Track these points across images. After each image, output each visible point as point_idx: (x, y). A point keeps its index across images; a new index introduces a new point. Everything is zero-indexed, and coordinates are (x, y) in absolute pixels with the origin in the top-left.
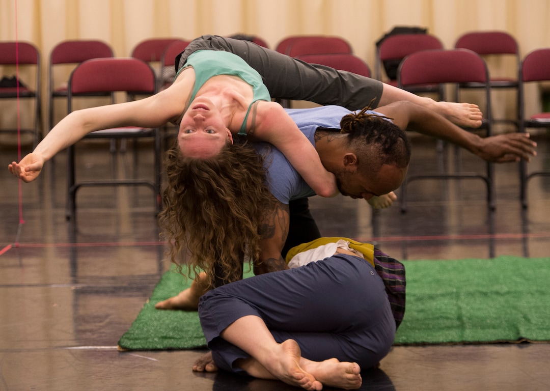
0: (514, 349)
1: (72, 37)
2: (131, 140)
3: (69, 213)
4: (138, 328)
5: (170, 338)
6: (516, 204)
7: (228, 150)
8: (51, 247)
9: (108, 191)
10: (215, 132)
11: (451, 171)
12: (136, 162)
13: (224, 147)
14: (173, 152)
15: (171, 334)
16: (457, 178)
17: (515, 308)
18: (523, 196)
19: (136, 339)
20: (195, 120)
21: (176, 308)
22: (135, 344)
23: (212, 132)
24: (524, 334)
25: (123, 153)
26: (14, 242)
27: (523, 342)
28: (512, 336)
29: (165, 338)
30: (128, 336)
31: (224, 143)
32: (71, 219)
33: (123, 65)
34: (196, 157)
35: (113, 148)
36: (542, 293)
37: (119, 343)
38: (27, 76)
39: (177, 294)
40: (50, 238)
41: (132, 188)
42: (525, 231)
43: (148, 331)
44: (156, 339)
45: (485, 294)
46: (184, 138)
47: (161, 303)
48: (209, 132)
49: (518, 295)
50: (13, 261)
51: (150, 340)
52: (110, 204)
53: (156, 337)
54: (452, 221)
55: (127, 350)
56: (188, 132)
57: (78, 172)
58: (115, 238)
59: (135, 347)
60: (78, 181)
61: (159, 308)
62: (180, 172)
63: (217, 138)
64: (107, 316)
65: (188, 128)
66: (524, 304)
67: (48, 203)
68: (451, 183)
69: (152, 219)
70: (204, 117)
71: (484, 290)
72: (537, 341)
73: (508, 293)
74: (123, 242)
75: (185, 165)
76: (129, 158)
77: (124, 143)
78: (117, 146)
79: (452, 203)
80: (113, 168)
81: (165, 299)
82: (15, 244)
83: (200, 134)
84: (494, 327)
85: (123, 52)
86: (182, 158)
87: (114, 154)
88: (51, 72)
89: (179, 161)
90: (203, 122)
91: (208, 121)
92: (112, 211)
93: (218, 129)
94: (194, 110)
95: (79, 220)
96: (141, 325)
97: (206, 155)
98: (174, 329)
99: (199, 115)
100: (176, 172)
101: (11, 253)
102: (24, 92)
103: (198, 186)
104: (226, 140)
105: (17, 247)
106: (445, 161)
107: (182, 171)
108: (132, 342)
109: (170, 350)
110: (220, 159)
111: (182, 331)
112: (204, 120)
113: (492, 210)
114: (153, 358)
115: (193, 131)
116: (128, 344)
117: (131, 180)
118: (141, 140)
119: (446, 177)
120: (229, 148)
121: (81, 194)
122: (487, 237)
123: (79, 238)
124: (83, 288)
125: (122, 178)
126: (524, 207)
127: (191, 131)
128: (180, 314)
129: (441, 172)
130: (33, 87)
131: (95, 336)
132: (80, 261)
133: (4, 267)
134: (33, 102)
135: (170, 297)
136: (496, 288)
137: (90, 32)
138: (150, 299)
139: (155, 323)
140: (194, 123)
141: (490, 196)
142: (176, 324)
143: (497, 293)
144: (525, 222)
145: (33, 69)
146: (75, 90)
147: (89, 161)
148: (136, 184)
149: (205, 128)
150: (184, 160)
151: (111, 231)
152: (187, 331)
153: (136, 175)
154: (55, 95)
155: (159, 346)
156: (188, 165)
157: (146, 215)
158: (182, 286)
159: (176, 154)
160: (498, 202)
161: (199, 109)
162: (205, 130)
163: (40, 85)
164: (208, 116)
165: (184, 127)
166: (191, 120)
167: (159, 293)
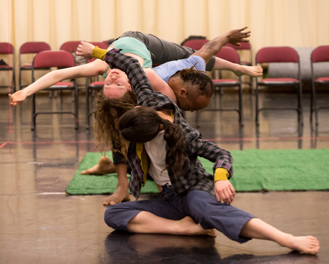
0: (260, 195)
1: (30, 40)
2: (59, 91)
3: (33, 127)
4: (74, 184)
5: (90, 189)
6: (254, 123)
7: (128, 95)
8: (19, 144)
9: (48, 116)
10: (122, 85)
11: (218, 107)
12: (62, 102)
13: (126, 93)
14: (101, 94)
15: (91, 187)
16: (221, 110)
17: (259, 174)
18: (257, 120)
19: (74, 189)
20: (112, 79)
21: (91, 174)
22: (73, 192)
23: (120, 85)
24: (265, 187)
25: (56, 98)
26: (7, 141)
27: (265, 191)
28: (259, 188)
29: (88, 188)
30: (69, 188)
31: (126, 91)
32: (33, 130)
33: (55, 54)
34: (111, 97)
35: (50, 95)
36: (272, 167)
37: (66, 191)
38: (8, 59)
39: (91, 167)
40: (19, 140)
41: (60, 115)
42: (258, 136)
43: (79, 185)
44: (84, 189)
45: (244, 168)
46: (106, 88)
47: (84, 172)
48: (119, 85)
49: (260, 168)
50: (7, 151)
51: (80, 190)
52: (49, 123)
53: (83, 188)
54: (218, 132)
55: (69, 195)
56: (108, 85)
57: (37, 107)
58: (52, 139)
59: (73, 193)
60: (37, 111)
61: (83, 174)
62: (103, 104)
63: (122, 88)
64: (57, 178)
65: (109, 83)
66: (264, 172)
67: (18, 122)
68: (218, 113)
69: (74, 130)
70: (116, 78)
71: (243, 165)
72: (271, 191)
73: (255, 167)
74: (55, 142)
75: (106, 102)
76: (59, 100)
77: (56, 93)
78: (53, 94)
79: (218, 123)
80: (50, 105)
81: (85, 169)
82: (7, 142)
83: (114, 86)
84: (250, 184)
85: (56, 47)
86: (105, 98)
87: (51, 98)
88: (20, 58)
89: (103, 99)
90: (116, 80)
91: (118, 79)
92: (50, 126)
93: (123, 84)
94: (112, 74)
95: (37, 130)
96: (75, 182)
97: (116, 97)
98: (92, 184)
99: (114, 77)
100: (101, 104)
101: (6, 147)
102: (7, 67)
103: (112, 112)
104: (127, 89)
105: (9, 144)
106: (215, 102)
107: (104, 104)
108: (71, 190)
109: (91, 194)
110: (123, 99)
111: (95, 185)
112: (116, 79)
113: (241, 126)
114: (82, 198)
115: (111, 84)
116: (70, 191)
117: (59, 111)
118: (64, 91)
119: (215, 110)
120: (128, 94)
121: (38, 117)
122: (238, 139)
123: (37, 139)
124: (44, 164)
125: (55, 110)
126: (257, 125)
127: (110, 84)
128: (94, 177)
129: (213, 107)
130: (11, 65)
131: (53, 188)
132: (38, 151)
133: (3, 153)
134: (11, 72)
135: (88, 168)
136: (249, 164)
137: (39, 38)
138: (78, 170)
139: (82, 181)
140: (111, 80)
141: (240, 120)
142: (92, 182)
143: (250, 167)
144: (257, 132)
145: (11, 56)
146: (35, 66)
147: (39, 101)
148: (62, 113)
149: (117, 83)
150: (105, 99)
151: (49, 136)
152: (98, 185)
153: (61, 109)
154: (22, 69)
155: (86, 193)
156: (107, 101)
157: (70, 128)
158: (93, 163)
159: (102, 95)
160: (245, 123)
161: (114, 74)
162: (116, 84)
163: (14, 64)
164: (118, 77)
165: (107, 82)
166: (110, 79)
167: (82, 166)
